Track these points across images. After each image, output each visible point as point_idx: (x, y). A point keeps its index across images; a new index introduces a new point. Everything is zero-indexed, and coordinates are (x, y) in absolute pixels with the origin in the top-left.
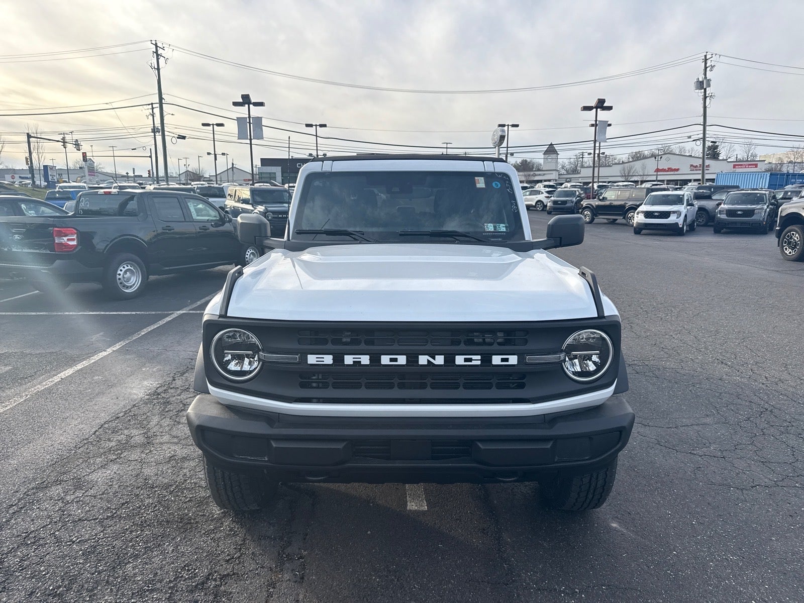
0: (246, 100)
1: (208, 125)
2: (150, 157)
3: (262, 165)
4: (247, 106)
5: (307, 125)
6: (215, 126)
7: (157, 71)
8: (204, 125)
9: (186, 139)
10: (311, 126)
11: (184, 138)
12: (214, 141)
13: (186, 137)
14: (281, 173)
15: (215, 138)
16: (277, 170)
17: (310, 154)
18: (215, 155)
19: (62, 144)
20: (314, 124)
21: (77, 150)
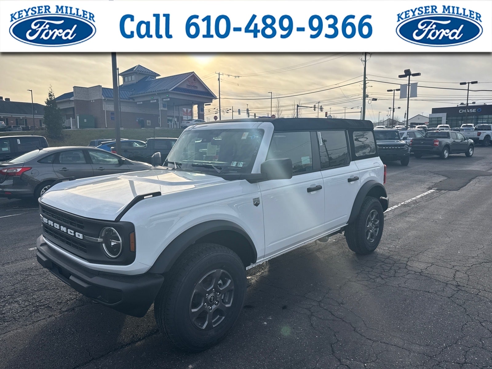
0: (408, 73)
1: (391, 91)
2: (361, 112)
3: (433, 113)
4: (408, 76)
5: (461, 84)
6: (395, 91)
7: (364, 62)
8: (388, 91)
9: (377, 100)
10: (465, 83)
11: (376, 100)
12: (394, 100)
13: (377, 99)
14: (446, 117)
15: (395, 98)
16: (444, 116)
17: (461, 103)
18: (394, 109)
19: (314, 108)
20: (467, 82)
21: (321, 111)
